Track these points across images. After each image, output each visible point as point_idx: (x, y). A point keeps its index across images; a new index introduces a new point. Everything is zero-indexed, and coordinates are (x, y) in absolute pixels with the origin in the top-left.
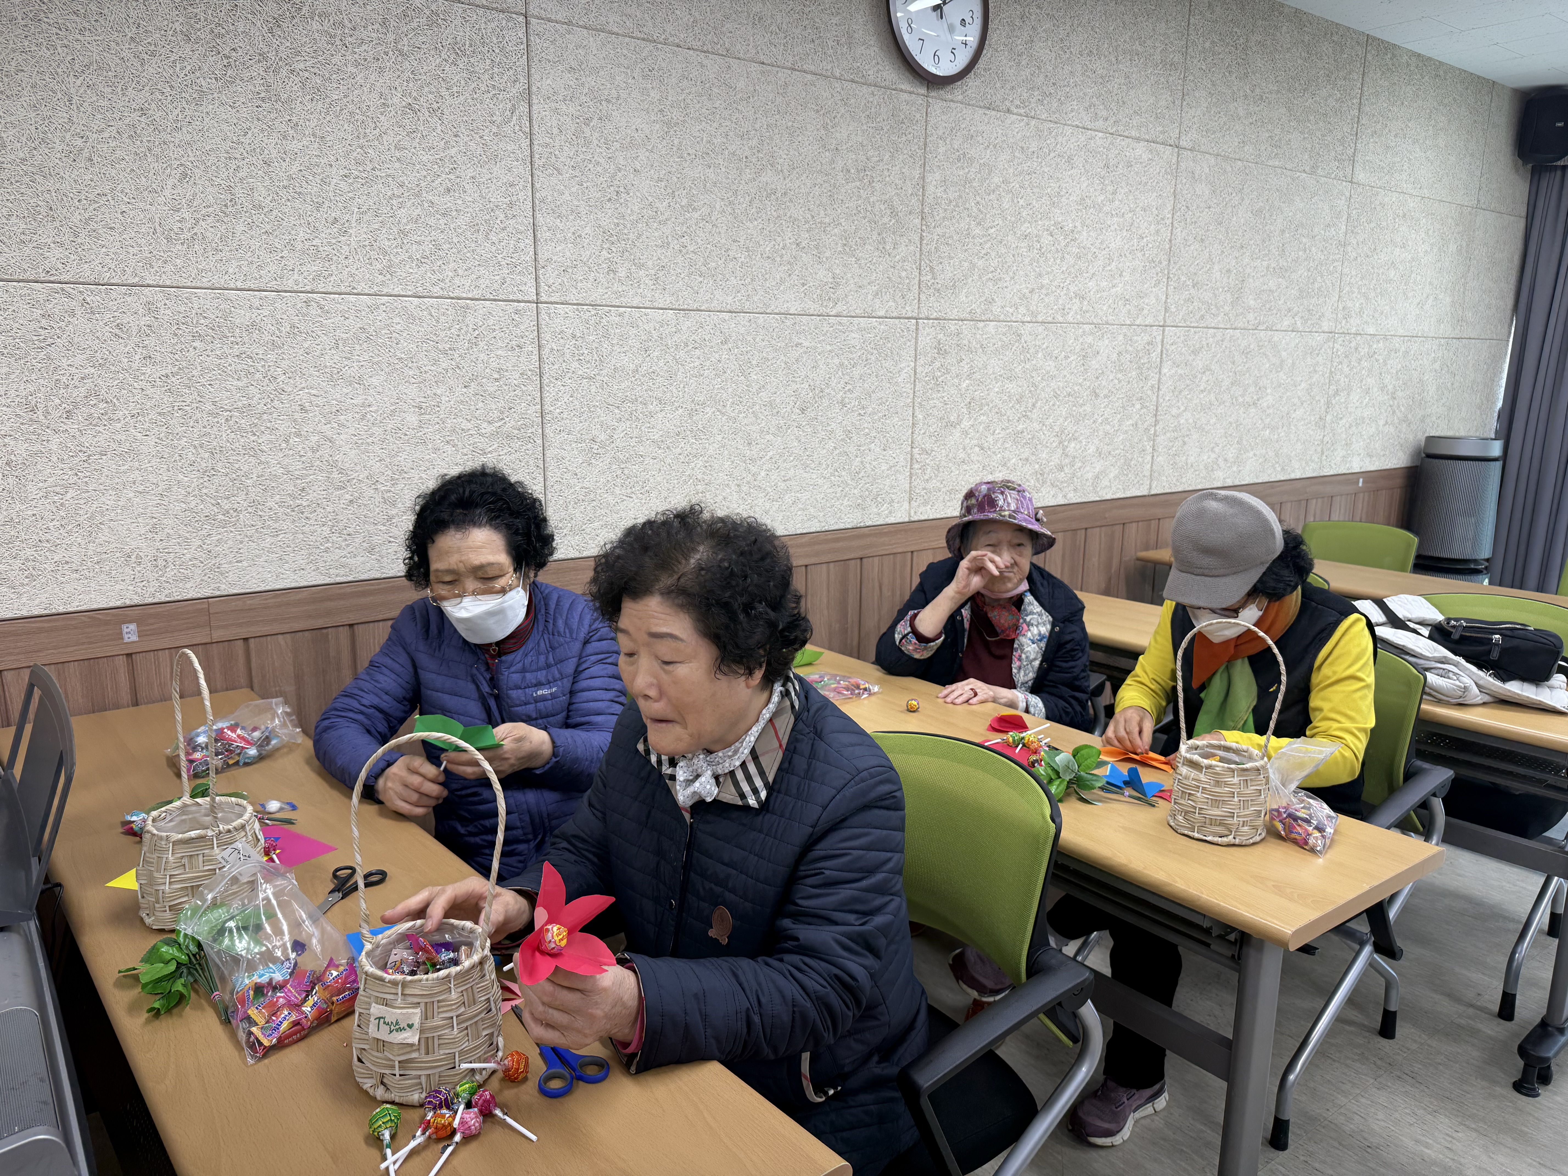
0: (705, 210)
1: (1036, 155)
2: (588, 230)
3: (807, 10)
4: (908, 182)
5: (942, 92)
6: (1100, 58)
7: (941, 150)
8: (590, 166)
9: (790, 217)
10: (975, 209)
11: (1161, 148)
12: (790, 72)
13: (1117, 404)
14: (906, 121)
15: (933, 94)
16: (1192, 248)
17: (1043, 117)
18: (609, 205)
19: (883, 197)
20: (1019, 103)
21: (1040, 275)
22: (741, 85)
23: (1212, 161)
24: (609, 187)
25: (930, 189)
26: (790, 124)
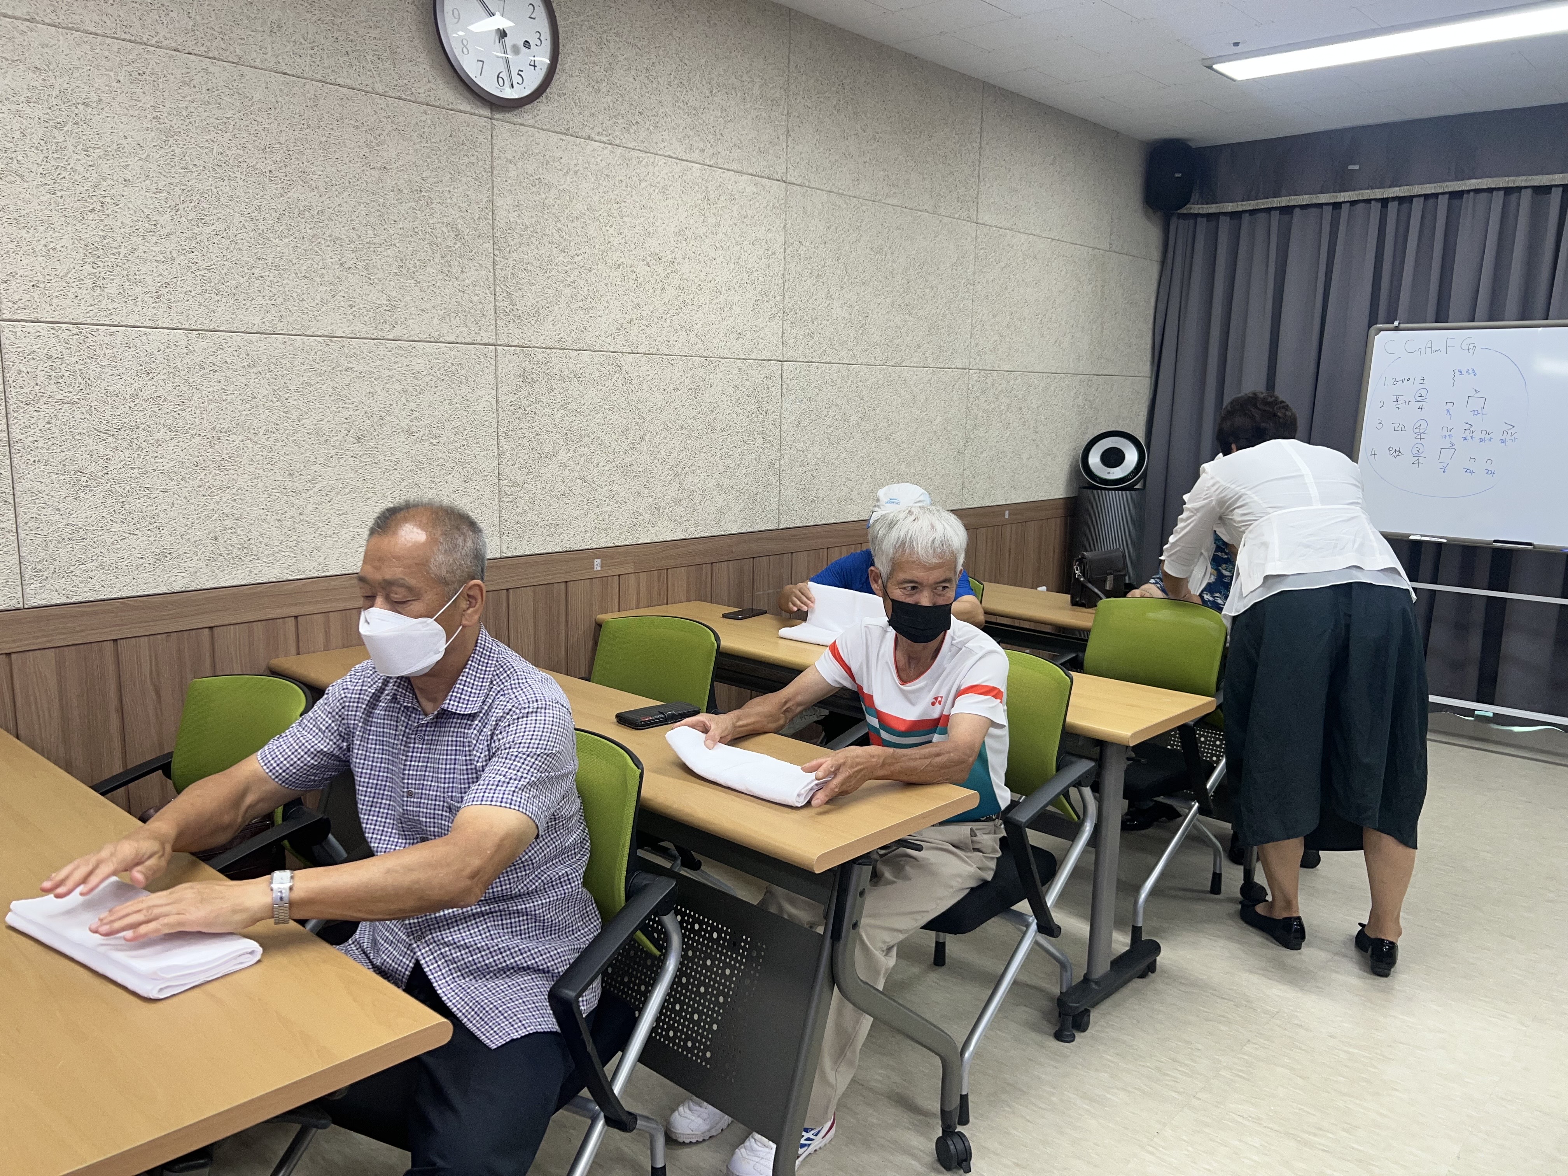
0: (220, 226)
1: (624, 184)
2: (64, 242)
3: (338, 21)
4: (473, 205)
5: (507, 115)
6: (691, 90)
7: (513, 173)
8: (64, 174)
9: (330, 236)
10: (557, 236)
11: (767, 182)
12: (320, 84)
13: (737, 438)
14: (467, 143)
15: (498, 116)
16: (809, 283)
17: (630, 146)
18: (91, 216)
19: (445, 220)
20: (600, 130)
21: (638, 305)
22: (258, 96)
23: (825, 197)
24: (91, 197)
25: (501, 214)
26: (323, 139)
